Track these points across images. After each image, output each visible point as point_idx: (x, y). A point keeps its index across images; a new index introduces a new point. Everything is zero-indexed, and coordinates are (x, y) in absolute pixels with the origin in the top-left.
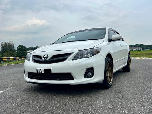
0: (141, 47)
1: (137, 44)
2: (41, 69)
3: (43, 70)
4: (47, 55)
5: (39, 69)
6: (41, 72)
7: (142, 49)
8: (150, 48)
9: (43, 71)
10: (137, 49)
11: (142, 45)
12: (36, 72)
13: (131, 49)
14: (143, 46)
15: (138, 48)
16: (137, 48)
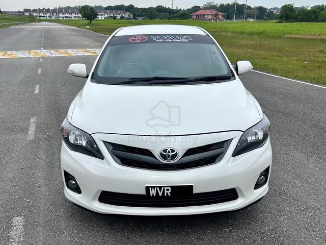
0: (130, 12)
1: (122, 5)
2: (160, 188)
3: (168, 190)
4: (173, 151)
5: (154, 187)
6: (160, 194)
7: (132, 16)
8: (147, 15)
9: (168, 192)
10: (123, 15)
11: (131, 7)
12: (143, 192)
13: (111, 15)
14: (133, 10)
15: (125, 13)
16: (123, 13)
